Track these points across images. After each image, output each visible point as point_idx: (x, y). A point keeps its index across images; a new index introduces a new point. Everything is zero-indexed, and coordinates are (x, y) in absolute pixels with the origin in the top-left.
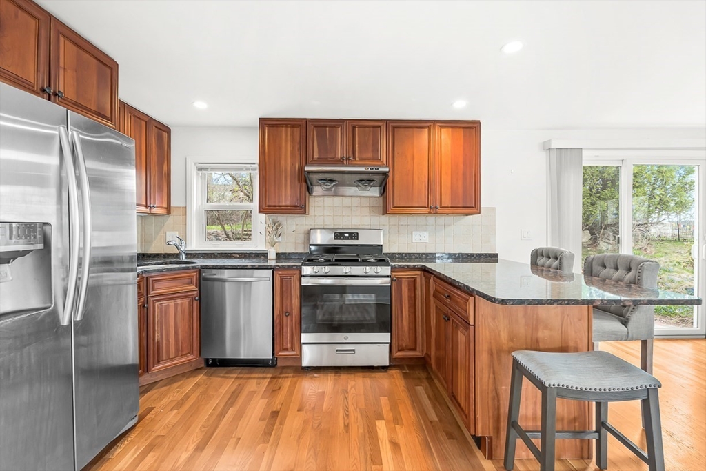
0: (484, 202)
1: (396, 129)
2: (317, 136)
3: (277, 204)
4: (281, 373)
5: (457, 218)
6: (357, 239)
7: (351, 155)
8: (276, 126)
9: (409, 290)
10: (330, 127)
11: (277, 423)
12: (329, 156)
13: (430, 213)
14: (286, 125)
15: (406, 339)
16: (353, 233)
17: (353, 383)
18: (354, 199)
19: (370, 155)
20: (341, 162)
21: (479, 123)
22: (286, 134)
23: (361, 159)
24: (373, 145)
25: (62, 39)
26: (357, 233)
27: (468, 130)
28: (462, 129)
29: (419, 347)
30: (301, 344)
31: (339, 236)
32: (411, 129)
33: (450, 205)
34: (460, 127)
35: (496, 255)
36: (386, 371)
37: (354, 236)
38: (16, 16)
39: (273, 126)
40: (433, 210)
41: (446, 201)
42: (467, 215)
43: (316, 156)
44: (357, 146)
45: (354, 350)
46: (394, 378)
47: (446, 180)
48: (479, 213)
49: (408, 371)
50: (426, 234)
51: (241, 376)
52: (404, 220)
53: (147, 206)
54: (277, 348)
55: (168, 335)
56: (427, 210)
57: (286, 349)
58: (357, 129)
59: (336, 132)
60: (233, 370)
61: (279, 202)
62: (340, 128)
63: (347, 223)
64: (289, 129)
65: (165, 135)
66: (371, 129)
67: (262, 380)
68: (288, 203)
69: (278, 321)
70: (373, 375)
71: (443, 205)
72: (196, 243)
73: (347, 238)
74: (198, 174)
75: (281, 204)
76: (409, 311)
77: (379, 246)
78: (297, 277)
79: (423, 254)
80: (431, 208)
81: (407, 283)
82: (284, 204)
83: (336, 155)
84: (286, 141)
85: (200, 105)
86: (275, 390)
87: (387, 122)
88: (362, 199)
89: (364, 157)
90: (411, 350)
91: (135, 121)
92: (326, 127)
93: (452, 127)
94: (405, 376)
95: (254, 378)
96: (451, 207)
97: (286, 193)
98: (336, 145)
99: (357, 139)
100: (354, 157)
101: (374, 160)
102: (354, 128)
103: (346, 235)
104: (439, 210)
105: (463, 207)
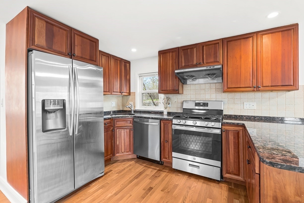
0: (301, 83)
1: (228, 43)
2: (183, 54)
3: (166, 89)
4: (163, 169)
5: (280, 93)
6: (208, 106)
7: (201, 61)
9: (234, 138)
10: (191, 49)
11: (149, 194)
12: (190, 64)
14: (170, 52)
15: (232, 168)
16: (205, 103)
17: (196, 184)
18: (206, 85)
19: (212, 60)
20: (196, 66)
21: (297, 25)
22: (169, 56)
23: (207, 63)
24: (214, 54)
25: (76, 36)
26: (208, 103)
27: (286, 32)
28: (281, 33)
29: (241, 174)
30: (172, 157)
31: (197, 104)
32: (240, 40)
33: (270, 85)
34: (279, 32)
36: (218, 183)
37: (205, 104)
38: (59, 31)
39: (164, 53)
40: (256, 89)
42: (289, 91)
43: (183, 65)
44: (205, 56)
45: (198, 166)
46: (222, 189)
48: (298, 89)
49: (233, 187)
50: (254, 104)
51: (147, 166)
52: (238, 95)
53: (120, 92)
54: (162, 157)
55: (121, 143)
56: (252, 89)
57: (166, 158)
58: (205, 47)
59: (193, 51)
60: (146, 162)
61: (167, 88)
62: (195, 49)
64: (171, 54)
65: (128, 65)
66: (213, 45)
67: (154, 170)
68: (171, 89)
69: (162, 144)
70: (210, 183)
71: (264, 85)
72: (139, 107)
73: (202, 106)
74: (140, 79)
75: (167, 89)
76: (234, 151)
77: (221, 110)
79: (251, 116)
80: (254, 87)
81: (232, 134)
82: (169, 89)
83: (193, 62)
84: (169, 60)
85: (134, 50)
86: (157, 177)
87: (223, 40)
88: (211, 85)
89: (209, 61)
90: (235, 175)
91: (115, 61)
92: (188, 49)
93: (271, 33)
94: (230, 190)
95: (151, 168)
96: (271, 86)
97: (170, 85)
98: (193, 57)
99: (205, 52)
100: (203, 62)
101: (214, 62)
102: (203, 47)
103: (201, 104)
104: (261, 88)
105: (282, 86)
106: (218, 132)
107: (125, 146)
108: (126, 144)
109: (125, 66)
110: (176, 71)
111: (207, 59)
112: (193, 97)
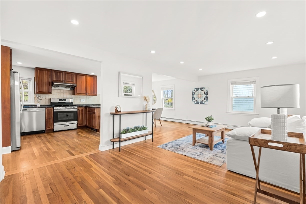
0: (98, 93)
1: (77, 75)
2: (55, 74)
5: (92, 96)
7: (65, 80)
8: (42, 70)
10: (59, 72)
12: (59, 80)
14: (45, 70)
15: (81, 122)
18: (64, 91)
20: (62, 82)
21: (96, 76)
22: (45, 73)
23: (68, 81)
24: (71, 78)
27: (94, 77)
29: (84, 124)
30: (54, 125)
31: (60, 100)
32: (81, 76)
34: (92, 77)
35: (100, 105)
36: (77, 130)
37: (65, 100)
39: (40, 70)
40: (86, 94)
41: (89, 93)
42: (94, 96)
43: (55, 79)
44: (67, 78)
45: (68, 126)
47: (89, 88)
48: (97, 95)
50: (84, 100)
52: (78, 96)
54: (47, 127)
57: (49, 127)
59: (61, 74)
61: (43, 90)
63: (62, 97)
64: (46, 72)
66: (71, 74)
68: (46, 91)
69: (47, 121)
73: (63, 101)
77: (72, 103)
78: (52, 110)
79: (83, 105)
81: (81, 110)
83: (61, 80)
84: (45, 75)
87: (75, 73)
89: (69, 81)
90: (82, 124)
93: (90, 76)
97: (45, 88)
98: (61, 77)
99: (67, 76)
100: (66, 81)
101: (71, 82)
102: (66, 74)
105: (93, 94)
106: (77, 110)
112: (57, 97)
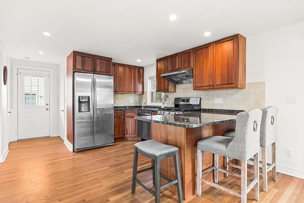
1: (196, 51)
2: (171, 62)
3: (160, 89)
5: (238, 90)
6: (189, 102)
12: (174, 69)
13: (211, 89)
18: (191, 85)
19: (187, 65)
20: (177, 70)
22: (162, 63)
23: (184, 68)
24: (188, 61)
25: (97, 59)
27: (230, 41)
32: (203, 49)
33: (220, 84)
34: (226, 41)
37: (188, 100)
39: (160, 61)
43: (170, 70)
44: (182, 62)
47: (218, 71)
50: (221, 99)
52: (211, 92)
53: (134, 92)
55: (129, 128)
58: (182, 55)
59: (176, 58)
64: (163, 61)
65: (141, 70)
66: (187, 54)
71: (217, 84)
72: (149, 103)
82: (162, 89)
83: (176, 67)
87: (193, 49)
89: (185, 66)
91: (129, 69)
92: (173, 57)
96: (221, 85)
97: (163, 85)
98: (176, 64)
99: (182, 60)
100: (182, 68)
101: (188, 67)
103: (186, 100)
104: (215, 87)
105: (228, 84)
107: (132, 130)
108: (132, 129)
109: (139, 72)
110: (162, 75)
111: (183, 65)
